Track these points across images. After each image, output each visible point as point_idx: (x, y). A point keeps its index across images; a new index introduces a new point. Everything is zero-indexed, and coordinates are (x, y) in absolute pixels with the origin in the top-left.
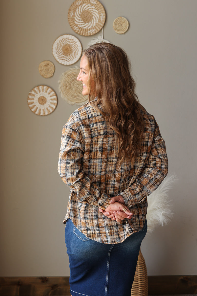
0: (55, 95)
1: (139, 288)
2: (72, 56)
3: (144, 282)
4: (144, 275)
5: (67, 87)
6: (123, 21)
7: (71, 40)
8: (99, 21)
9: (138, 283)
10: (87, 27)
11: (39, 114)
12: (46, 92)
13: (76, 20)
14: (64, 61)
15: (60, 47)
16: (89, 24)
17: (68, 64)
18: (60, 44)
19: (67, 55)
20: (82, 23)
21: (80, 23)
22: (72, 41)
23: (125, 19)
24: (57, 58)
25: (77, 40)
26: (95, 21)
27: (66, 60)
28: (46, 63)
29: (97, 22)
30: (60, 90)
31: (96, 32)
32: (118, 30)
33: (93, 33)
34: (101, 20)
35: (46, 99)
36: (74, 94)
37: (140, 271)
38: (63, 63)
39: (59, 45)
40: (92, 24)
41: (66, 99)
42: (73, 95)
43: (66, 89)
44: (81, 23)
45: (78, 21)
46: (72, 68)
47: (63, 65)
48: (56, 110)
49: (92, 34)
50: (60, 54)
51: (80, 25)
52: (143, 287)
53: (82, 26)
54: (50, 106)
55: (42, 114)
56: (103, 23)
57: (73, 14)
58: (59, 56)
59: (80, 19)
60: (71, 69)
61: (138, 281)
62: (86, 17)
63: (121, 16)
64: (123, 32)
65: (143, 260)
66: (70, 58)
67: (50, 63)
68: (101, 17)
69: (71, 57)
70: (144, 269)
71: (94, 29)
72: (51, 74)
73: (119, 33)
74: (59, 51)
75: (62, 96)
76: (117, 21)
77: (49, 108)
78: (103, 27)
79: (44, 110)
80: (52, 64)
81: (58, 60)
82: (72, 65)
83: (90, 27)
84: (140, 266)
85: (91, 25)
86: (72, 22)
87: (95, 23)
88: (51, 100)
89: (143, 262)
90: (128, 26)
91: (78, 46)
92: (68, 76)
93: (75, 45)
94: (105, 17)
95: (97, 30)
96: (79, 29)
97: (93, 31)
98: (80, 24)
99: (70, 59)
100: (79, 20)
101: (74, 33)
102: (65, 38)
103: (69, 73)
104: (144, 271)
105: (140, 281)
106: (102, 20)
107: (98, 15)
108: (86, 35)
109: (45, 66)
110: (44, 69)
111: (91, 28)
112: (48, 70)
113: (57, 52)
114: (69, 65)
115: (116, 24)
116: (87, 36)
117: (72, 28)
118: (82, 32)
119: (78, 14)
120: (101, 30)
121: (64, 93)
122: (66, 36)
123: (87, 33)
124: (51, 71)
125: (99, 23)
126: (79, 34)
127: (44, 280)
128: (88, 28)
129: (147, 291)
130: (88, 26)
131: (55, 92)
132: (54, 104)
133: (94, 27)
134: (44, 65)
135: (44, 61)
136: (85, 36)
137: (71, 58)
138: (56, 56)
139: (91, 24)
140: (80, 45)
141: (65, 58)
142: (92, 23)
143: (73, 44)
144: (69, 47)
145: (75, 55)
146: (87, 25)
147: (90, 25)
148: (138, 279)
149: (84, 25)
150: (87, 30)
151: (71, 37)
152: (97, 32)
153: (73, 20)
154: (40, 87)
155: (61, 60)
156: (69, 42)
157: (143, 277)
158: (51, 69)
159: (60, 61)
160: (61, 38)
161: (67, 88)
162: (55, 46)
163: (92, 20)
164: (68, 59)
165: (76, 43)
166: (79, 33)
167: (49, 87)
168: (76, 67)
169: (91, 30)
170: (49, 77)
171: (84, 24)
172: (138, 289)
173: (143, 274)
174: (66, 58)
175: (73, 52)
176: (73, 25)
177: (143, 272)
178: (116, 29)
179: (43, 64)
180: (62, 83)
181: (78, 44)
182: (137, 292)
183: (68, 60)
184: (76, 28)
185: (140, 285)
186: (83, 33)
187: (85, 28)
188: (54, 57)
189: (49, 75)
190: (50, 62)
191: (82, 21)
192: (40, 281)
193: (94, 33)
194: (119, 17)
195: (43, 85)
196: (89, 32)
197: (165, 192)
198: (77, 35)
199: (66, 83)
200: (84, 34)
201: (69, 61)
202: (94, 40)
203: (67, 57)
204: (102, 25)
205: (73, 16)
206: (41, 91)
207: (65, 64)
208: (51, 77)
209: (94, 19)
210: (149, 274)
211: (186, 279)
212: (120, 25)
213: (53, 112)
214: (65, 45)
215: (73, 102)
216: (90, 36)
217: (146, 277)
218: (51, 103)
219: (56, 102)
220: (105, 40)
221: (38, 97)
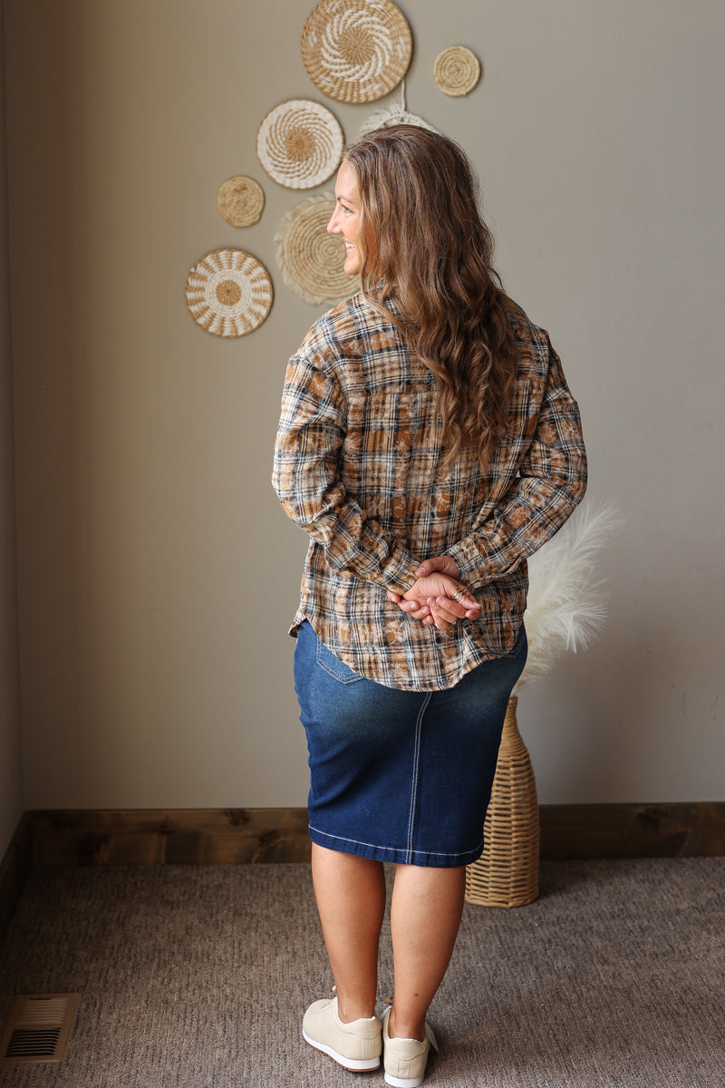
0: (264, 275)
1: (514, 835)
2: (314, 163)
3: (527, 819)
4: (528, 799)
5: (300, 252)
6: (463, 59)
7: (313, 116)
8: (394, 58)
9: (510, 822)
10: (357, 76)
11: (218, 333)
12: (239, 268)
13: (326, 56)
14: (292, 178)
15: (279, 137)
16: (364, 69)
17: (303, 187)
18: (280, 128)
19: (299, 160)
20: (343, 67)
21: (336, 64)
22: (314, 119)
23: (469, 52)
24: (269, 168)
25: (329, 116)
26: (380, 59)
27: (296, 174)
28: (239, 182)
29: (387, 63)
30: (280, 263)
31: (383, 91)
32: (450, 86)
33: (374, 94)
34: (398, 57)
35: (238, 288)
36: (322, 274)
37: (515, 785)
38: (288, 184)
39: (276, 131)
40: (372, 69)
41: (297, 288)
42: (318, 276)
43: (298, 258)
44: (341, 64)
45: (330, 59)
46: (314, 197)
47: (290, 189)
48: (268, 322)
49: (371, 98)
50: (279, 157)
51: (336, 71)
52: (524, 833)
53: (344, 74)
54: (250, 310)
55: (227, 332)
56: (406, 64)
57: (315, 39)
58: (276, 163)
59: (337, 53)
60: (311, 199)
61: (509, 816)
62: (356, 48)
63: (456, 45)
64: (463, 92)
65: (523, 755)
66: (308, 169)
67: (251, 184)
68: (398, 47)
69: (311, 165)
70: (526, 780)
71: (377, 82)
72: (253, 216)
73: (450, 93)
74: (276, 148)
75: (285, 279)
76: (444, 58)
77: (248, 316)
78: (406, 76)
79: (233, 321)
80: (257, 187)
81: (274, 175)
82: (316, 187)
83: (366, 78)
84: (516, 773)
85: (370, 72)
86: (312, 62)
87: (380, 64)
88: (255, 290)
89: (526, 760)
90: (477, 72)
91: (331, 134)
92: (303, 221)
93: (323, 129)
94: (409, 47)
95: (387, 85)
96: (335, 83)
97: (375, 90)
98: (337, 67)
99: (308, 172)
100: (335, 57)
101: (320, 96)
102: (295, 110)
103: (307, 211)
104: (526, 786)
105: (516, 814)
106: (401, 56)
107: (389, 43)
108: (355, 101)
109: (237, 191)
110: (232, 201)
111: (369, 80)
112: (245, 206)
113: (271, 153)
114: (307, 190)
115: (442, 68)
116: (359, 104)
117: (312, 79)
118: (342, 92)
119: (331, 41)
120: (400, 82)
121: (291, 272)
122: (295, 105)
123: (359, 95)
124: (253, 206)
125: (393, 66)
126: (335, 99)
127: (239, 817)
128: (361, 81)
129: (538, 844)
130: (361, 73)
131: (266, 269)
132: (262, 303)
133: (378, 79)
134: (232, 189)
135: (232, 178)
136: (350, 103)
137: (311, 168)
138: (267, 163)
139: (369, 68)
140: (337, 130)
141: (294, 167)
142: (373, 64)
143: (317, 126)
144: (304, 137)
145: (323, 159)
146: (358, 72)
147: (366, 72)
148: (509, 810)
149: (349, 73)
150: (356, 85)
151: (309, 106)
152: (387, 91)
153: (317, 56)
154: (222, 255)
155: (282, 175)
156: (305, 122)
157: (526, 802)
158: (254, 200)
159: (281, 179)
160: (281, 110)
161: (301, 256)
162: (264, 132)
163: (373, 58)
164: (302, 171)
165: (326, 123)
166: (333, 94)
167: (248, 253)
168: (327, 194)
169: (369, 87)
170: (247, 224)
171: (350, 68)
172: (511, 839)
173: (526, 796)
174: (297, 168)
175: (318, 151)
176: (318, 72)
177: (524, 789)
178: (442, 83)
179: (230, 186)
180: (286, 242)
181: (333, 126)
182: (508, 847)
183: (304, 173)
184: (325, 81)
185: (516, 826)
186: (345, 96)
187: (351, 80)
188: (262, 165)
189: (247, 220)
190: (252, 182)
191: (343, 61)
192: (226, 820)
193: (379, 94)
194: (451, 48)
195: (231, 249)
196: (362, 91)
197: (588, 555)
198: (328, 100)
199: (299, 241)
200: (348, 99)
201: (305, 178)
202: (377, 114)
203: (299, 165)
204: (402, 71)
205: (315, 47)
206: (225, 266)
207: (295, 186)
208: (254, 224)
209: (379, 54)
210: (542, 800)
211: (654, 816)
212: (453, 69)
213: (259, 326)
214: (295, 131)
215: (319, 296)
216: (367, 103)
217: (533, 803)
218: (255, 301)
219: (267, 297)
220: (410, 115)
221: (217, 284)
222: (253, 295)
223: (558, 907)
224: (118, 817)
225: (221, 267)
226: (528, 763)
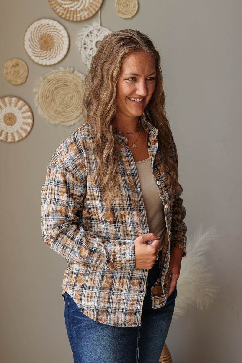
0: (29, 110)
2: (54, 52)
5: (47, 98)
7: (53, 27)
10: (76, 7)
11: (5, 140)
12: (16, 106)
14: (42, 59)
15: (35, 38)
16: (79, 4)
17: (48, 64)
18: (36, 34)
19: (46, 50)
20: (68, 2)
22: (54, 29)
24: (31, 54)
25: (62, 28)
27: (45, 57)
28: (14, 62)
30: (37, 104)
31: (89, 15)
32: (123, 13)
33: (85, 17)
35: (15, 116)
36: (58, 109)
38: (40, 62)
39: (34, 35)
40: (83, 4)
41: (46, 116)
42: (57, 111)
43: (46, 101)
46: (54, 69)
47: (41, 65)
48: (31, 134)
49: (83, 19)
50: (35, 48)
51: (65, 4)
53: (69, 6)
54: (22, 128)
55: (9, 140)
56: (101, 1)
58: (34, 52)
60: (53, 71)
64: (130, 16)
65: (168, 354)
66: (51, 55)
67: (21, 63)
69: (52, 53)
71: (86, 11)
72: (22, 79)
73: (123, 17)
74: (34, 44)
75: (40, 112)
77: (20, 131)
78: (101, 8)
79: (12, 134)
80: (24, 64)
81: (33, 58)
82: (55, 64)
83: (81, 8)
85: (82, 5)
87: (88, 1)
88: (24, 118)
89: (169, 357)
90: (137, 6)
91: (63, 37)
92: (49, 82)
93: (58, 34)
95: (91, 12)
96: (65, 10)
97: (85, 15)
98: (65, 2)
99: (51, 57)
101: (56, 17)
102: (44, 24)
103: (50, 77)
108: (75, 20)
109: (13, 66)
110: (11, 71)
111: (82, 9)
112: (18, 74)
113: (31, 46)
114: (50, 66)
115: (119, 4)
116: (77, 22)
117: (53, 8)
118: (68, 15)
120: (97, 12)
121: (42, 108)
122: (44, 22)
123: (77, 17)
124: (22, 74)
125: (94, 2)
126: (64, 19)
128: (78, 10)
130: (78, 6)
131: (29, 106)
132: (28, 124)
133: (86, 8)
134: (11, 65)
135: (11, 59)
136: (73, 21)
137: (52, 54)
138: (30, 52)
140: (65, 35)
141: (43, 54)
142: (84, 1)
143: (55, 33)
144: (48, 38)
145: (59, 50)
146: (76, 5)
147: (81, 5)
149: (71, 5)
150: (75, 12)
151: (51, 22)
152: (91, 15)
154: (7, 99)
155: (37, 58)
156: (49, 30)
158: (23, 71)
159: (37, 60)
160: (36, 24)
161: (48, 100)
162: (28, 36)
164: (48, 56)
165: (60, 31)
166: (63, 16)
167: (20, 99)
168: (61, 68)
169: (82, 13)
170: (19, 83)
171: (72, 3)
174: (45, 55)
175: (56, 46)
176: (56, 5)
178: (119, 11)
179: (10, 64)
180: (40, 93)
181: (64, 33)
183: (49, 57)
184: (59, 9)
186: (70, 17)
187: (73, 9)
188: (27, 53)
189: (19, 81)
190: (21, 61)
193: (87, 17)
195: (11, 96)
196: (79, 15)
197: (201, 253)
198: (61, 19)
199: (46, 92)
200: (71, 19)
201: (49, 60)
202: (86, 27)
203: (46, 53)
204: (99, 5)
206: (8, 105)
207: (44, 64)
208: (23, 83)
212: (125, 5)
213: (26, 136)
214: (44, 35)
215: (57, 121)
216: (81, 21)
218: (24, 123)
219: (30, 121)
220: (103, 28)
221: (4, 115)
222: (23, 120)
225: (6, 106)
226: (170, 358)
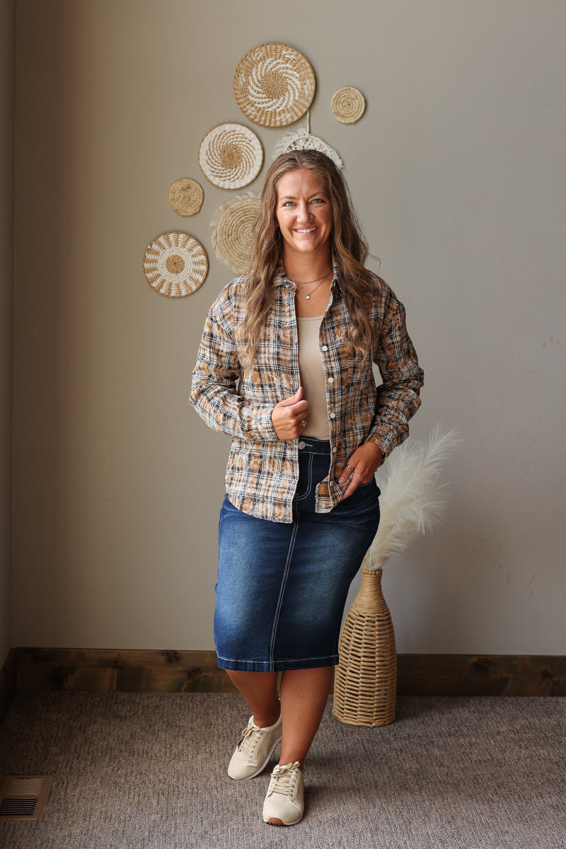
0: (202, 252)
1: (377, 672)
2: (241, 170)
3: (388, 661)
4: (388, 646)
5: (229, 236)
6: (353, 96)
7: (241, 136)
8: (302, 95)
9: (375, 662)
10: (274, 107)
11: (167, 294)
12: (184, 246)
13: (252, 92)
14: (224, 180)
15: (216, 151)
16: (279, 102)
17: (232, 188)
18: (217, 144)
19: (230, 168)
20: (264, 100)
21: (259, 98)
22: (242, 138)
23: (357, 91)
24: (208, 173)
25: (253, 136)
26: (292, 95)
27: (228, 178)
28: (185, 183)
29: (297, 98)
30: (214, 243)
31: (293, 119)
32: (343, 116)
33: (287, 120)
34: (305, 94)
35: (183, 261)
36: (243, 252)
37: (379, 635)
38: (221, 185)
39: (213, 146)
40: (286, 102)
41: (226, 262)
42: (242, 254)
43: (227, 240)
44: (262, 98)
45: (255, 94)
46: (240, 195)
47: (223, 189)
48: (204, 285)
49: (284, 124)
50: (215, 165)
51: (259, 103)
52: (385, 671)
53: (265, 105)
54: (191, 278)
55: (173, 294)
56: (310, 99)
57: (244, 80)
58: (213, 169)
59: (260, 90)
60: (239, 197)
61: (374, 658)
62: (274, 87)
63: (348, 86)
64: (353, 121)
65: (386, 613)
66: (236, 174)
67: (194, 185)
68: (305, 87)
69: (239, 172)
70: (387, 631)
71: (289, 112)
72: (195, 208)
73: (343, 122)
74: (213, 158)
75: (217, 255)
76: (339, 96)
77: (189, 282)
78: (310, 108)
79: (178, 285)
80: (199, 187)
81: (211, 178)
82: (242, 188)
83: (281, 109)
84: (380, 626)
85: (284, 105)
86: (242, 96)
87: (291, 99)
88: (195, 263)
89: (387, 617)
90: (363, 106)
91: (254, 149)
92: (232, 213)
93: (248, 146)
94: (313, 87)
95: (296, 114)
96: (258, 112)
97: (287, 118)
98: (260, 100)
99: (236, 177)
100: (258, 93)
101: (246, 121)
102: (228, 131)
103: (235, 205)
104: (387, 636)
105: (380, 656)
106: (307, 93)
107: (299, 83)
108: (272, 125)
109: (183, 189)
110: (180, 197)
111: (283, 110)
112: (189, 201)
113: (209, 161)
114: (235, 190)
115: (338, 103)
116: (275, 128)
117: (241, 108)
118: (263, 118)
119: (256, 80)
120: (306, 112)
121: (222, 250)
122: (228, 127)
123: (275, 121)
124: (195, 201)
125: (301, 100)
126: (257, 123)
127: (172, 657)
128: (278, 110)
129: (395, 680)
130: (277, 105)
131: (203, 247)
132: (200, 272)
133: (290, 109)
134: (180, 188)
135: (180, 180)
136: (269, 127)
137: (239, 174)
138: (207, 170)
139: (283, 101)
140: (258, 146)
141: (226, 173)
142: (286, 99)
143: (244, 143)
144: (234, 151)
145: (248, 168)
146: (275, 104)
147: (281, 104)
148: (374, 653)
149: (268, 104)
150: (274, 114)
151: (238, 128)
152: (296, 118)
153: (245, 92)
154: (171, 236)
155: (217, 179)
156: (235, 140)
157: (387, 648)
158: (196, 196)
159: (216, 181)
160: (217, 131)
161: (230, 238)
162: (204, 147)
163: (287, 94)
164: (232, 176)
165: (250, 141)
166: (256, 120)
167: (190, 236)
168: (250, 193)
169: (283, 115)
170: (191, 214)
171: (269, 101)
172: (375, 675)
173: (387, 643)
174: (228, 174)
175: (244, 162)
176: (245, 104)
177: (386, 639)
178: (337, 113)
179: (178, 186)
180: (219, 227)
181: (256, 143)
182: (373, 681)
183: (234, 177)
184: (251, 110)
185: (379, 666)
186: (265, 121)
187: (270, 110)
188: (202, 171)
189: (191, 211)
190: (195, 183)
191: (264, 96)
192: (163, 659)
193: (290, 121)
194: (344, 89)
195: (178, 232)
196: (278, 118)
197: (436, 464)
198: (252, 124)
199: (228, 228)
200: (267, 124)
201: (234, 181)
202: (289, 135)
203: (230, 172)
204: (308, 105)
205: (244, 85)
206: (173, 244)
207: (226, 187)
208: (195, 214)
209: (291, 92)
210: (400, 650)
211: (484, 664)
212: (345, 104)
213: (197, 290)
214: (227, 147)
215: (242, 269)
216: (281, 127)
217: (393, 650)
218: (195, 271)
219: (204, 268)
220: (313, 137)
221: (167, 257)
222: (193, 266)
223: (409, 727)
224: (82, 655)
225: (170, 245)
226: (389, 619)
